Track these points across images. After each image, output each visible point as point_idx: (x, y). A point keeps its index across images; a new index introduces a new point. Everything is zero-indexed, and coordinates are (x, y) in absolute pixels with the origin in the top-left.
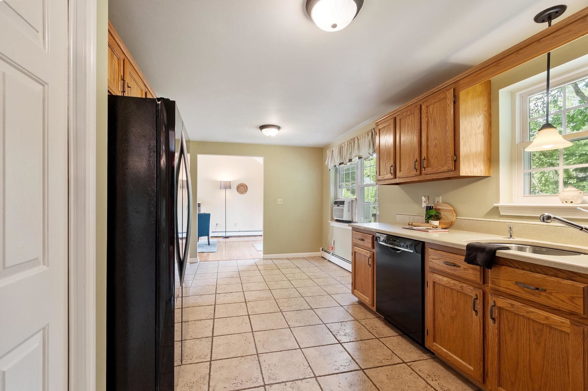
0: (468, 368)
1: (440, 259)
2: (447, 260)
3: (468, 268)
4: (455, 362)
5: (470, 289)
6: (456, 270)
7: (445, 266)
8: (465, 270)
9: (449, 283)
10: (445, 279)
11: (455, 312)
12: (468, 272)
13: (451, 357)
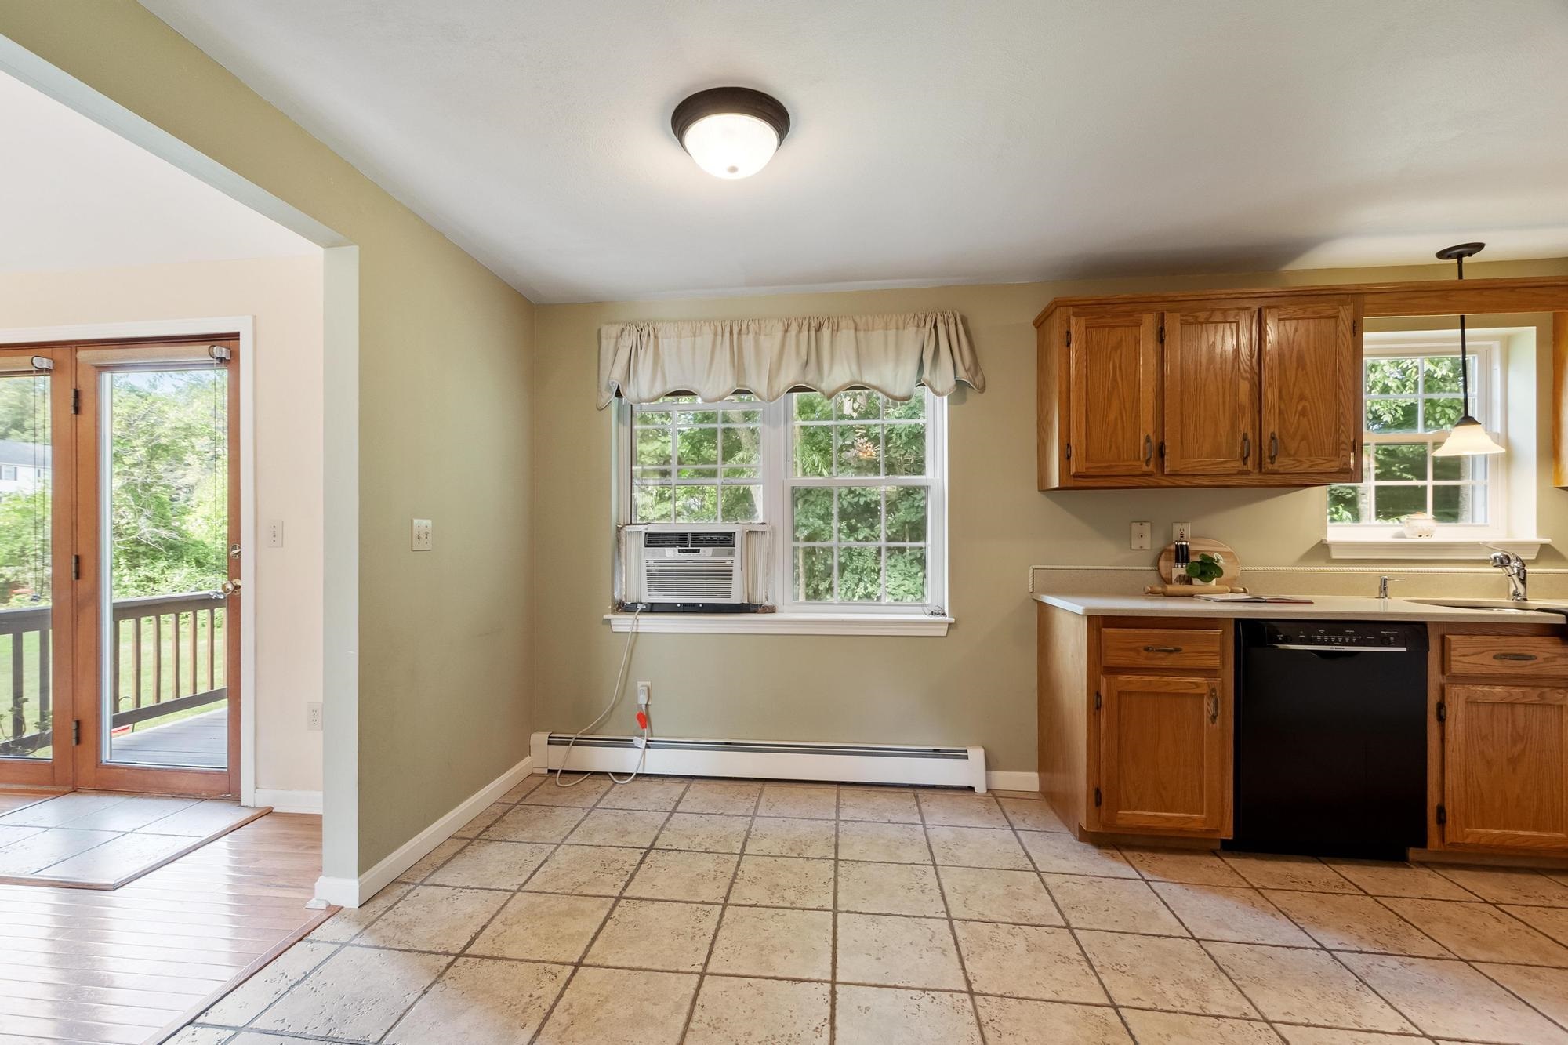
0: (1556, 839)
1: (1483, 652)
2: (1503, 652)
3: (1555, 657)
4: (1527, 841)
5: (1561, 694)
6: (1526, 666)
7: (1497, 662)
8: (1548, 662)
9: (1511, 695)
10: (1498, 689)
11: (1520, 746)
12: (1555, 663)
13: (1515, 837)
